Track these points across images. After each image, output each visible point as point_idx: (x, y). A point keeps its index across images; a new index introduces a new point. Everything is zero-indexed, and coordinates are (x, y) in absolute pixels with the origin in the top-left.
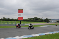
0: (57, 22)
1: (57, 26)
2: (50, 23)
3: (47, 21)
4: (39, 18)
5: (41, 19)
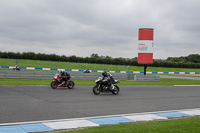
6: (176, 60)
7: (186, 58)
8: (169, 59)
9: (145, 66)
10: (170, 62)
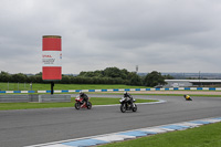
0: (194, 83)
1: (189, 99)
2: (167, 89)
3: (154, 80)
4: (125, 71)
5: (134, 74)
6: (90, 74)
7: (103, 72)
8: (82, 73)
9: (52, 83)
10: (83, 77)
